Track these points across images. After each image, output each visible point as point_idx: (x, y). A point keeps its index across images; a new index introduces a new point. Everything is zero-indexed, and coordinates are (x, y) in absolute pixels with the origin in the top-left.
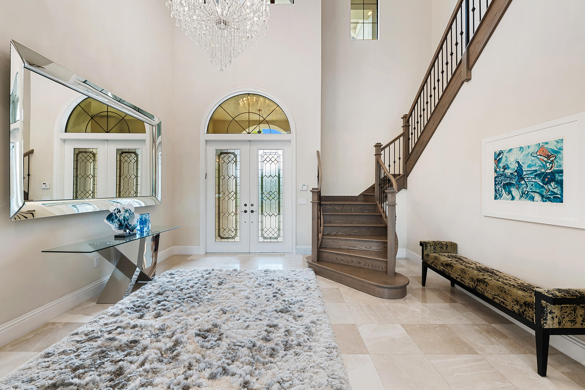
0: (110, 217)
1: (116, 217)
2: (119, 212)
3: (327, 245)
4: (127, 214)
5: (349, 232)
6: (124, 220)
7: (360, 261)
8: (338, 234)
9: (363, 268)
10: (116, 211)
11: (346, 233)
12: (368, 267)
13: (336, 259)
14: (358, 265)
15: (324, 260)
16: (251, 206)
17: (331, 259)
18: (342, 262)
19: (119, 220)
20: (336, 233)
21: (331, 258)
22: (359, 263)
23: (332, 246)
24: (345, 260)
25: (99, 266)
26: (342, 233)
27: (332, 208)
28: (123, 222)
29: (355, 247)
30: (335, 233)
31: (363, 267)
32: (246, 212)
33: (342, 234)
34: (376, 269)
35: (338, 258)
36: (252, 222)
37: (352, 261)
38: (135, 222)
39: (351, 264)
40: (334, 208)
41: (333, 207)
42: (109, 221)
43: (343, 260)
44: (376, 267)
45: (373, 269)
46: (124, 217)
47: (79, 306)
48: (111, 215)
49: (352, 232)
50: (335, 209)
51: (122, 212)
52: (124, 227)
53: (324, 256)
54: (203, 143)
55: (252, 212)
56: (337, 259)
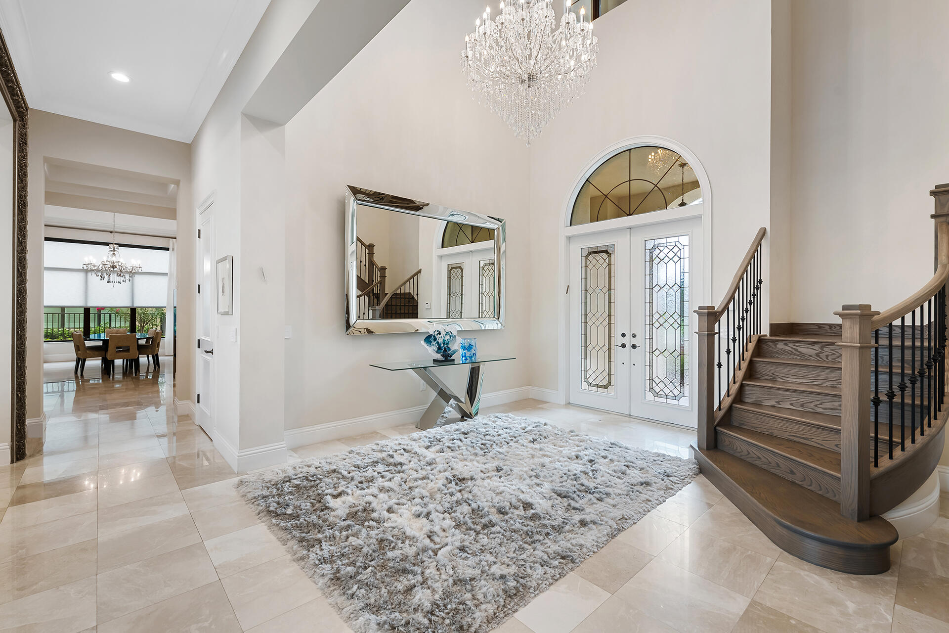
0: (429, 339)
1: (435, 339)
2: (440, 333)
3: (743, 424)
4: (448, 337)
5: (812, 405)
6: (444, 344)
7: (794, 470)
8: (779, 406)
9: (799, 485)
10: (436, 333)
11: (802, 406)
12: (810, 485)
13: (747, 453)
14: (790, 477)
15: (725, 451)
16: (631, 337)
17: (737, 451)
18: (757, 463)
19: (438, 343)
20: (776, 402)
21: (739, 450)
22: (792, 472)
23: (755, 428)
24: (763, 459)
25: (424, 390)
26: (791, 404)
27: (790, 349)
28: (442, 345)
29: (807, 439)
30: (772, 403)
31: (800, 483)
32: (623, 346)
33: (792, 407)
34: (827, 495)
35: (751, 452)
36: (634, 365)
37: (778, 466)
38: (455, 346)
39: (774, 471)
40: (797, 350)
41: (792, 348)
42: (427, 343)
43: (760, 458)
44: (828, 492)
45: (820, 492)
46: (444, 340)
47: (404, 425)
48: (430, 336)
49: (820, 406)
50: (800, 352)
51: (443, 334)
52: (442, 351)
53: (727, 443)
54: (562, 241)
55: (634, 347)
56: (749, 453)
